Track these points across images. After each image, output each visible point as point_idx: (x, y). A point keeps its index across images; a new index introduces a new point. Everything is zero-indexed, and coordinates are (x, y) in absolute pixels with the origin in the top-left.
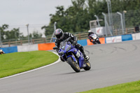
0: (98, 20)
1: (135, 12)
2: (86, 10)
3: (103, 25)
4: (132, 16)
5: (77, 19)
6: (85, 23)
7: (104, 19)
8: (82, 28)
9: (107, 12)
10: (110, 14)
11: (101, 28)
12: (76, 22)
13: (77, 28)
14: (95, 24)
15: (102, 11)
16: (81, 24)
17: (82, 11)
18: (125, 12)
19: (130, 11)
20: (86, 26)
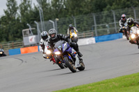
0: (30, 29)
1: (67, 19)
2: (18, 20)
3: (35, 33)
4: (64, 23)
5: (10, 29)
6: (17, 32)
7: (36, 28)
8: (15, 37)
9: (39, 21)
10: (42, 23)
11: (34, 36)
12: (9, 32)
13: (10, 37)
14: (28, 33)
15: (34, 20)
16: (13, 33)
17: (15, 20)
18: (57, 19)
19: (62, 18)
20: (18, 35)
